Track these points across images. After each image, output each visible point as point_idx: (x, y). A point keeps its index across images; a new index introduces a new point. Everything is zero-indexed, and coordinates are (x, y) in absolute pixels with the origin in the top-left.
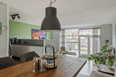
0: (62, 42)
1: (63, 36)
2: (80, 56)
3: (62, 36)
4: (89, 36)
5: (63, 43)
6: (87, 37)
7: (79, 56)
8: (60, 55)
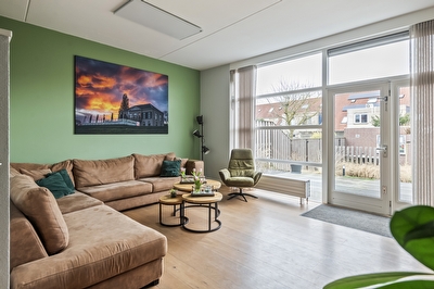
0: (240, 131)
1: (246, 100)
2: (335, 202)
3: (241, 100)
4: (388, 81)
5: (246, 131)
6: (378, 93)
7: (329, 204)
8: (198, 188)
